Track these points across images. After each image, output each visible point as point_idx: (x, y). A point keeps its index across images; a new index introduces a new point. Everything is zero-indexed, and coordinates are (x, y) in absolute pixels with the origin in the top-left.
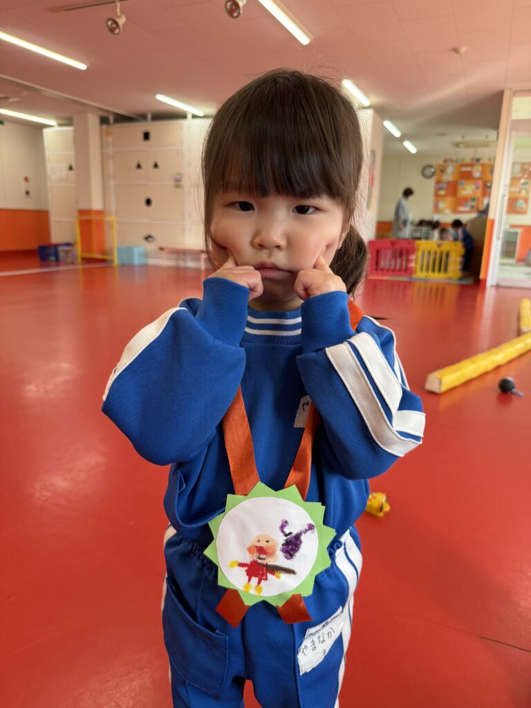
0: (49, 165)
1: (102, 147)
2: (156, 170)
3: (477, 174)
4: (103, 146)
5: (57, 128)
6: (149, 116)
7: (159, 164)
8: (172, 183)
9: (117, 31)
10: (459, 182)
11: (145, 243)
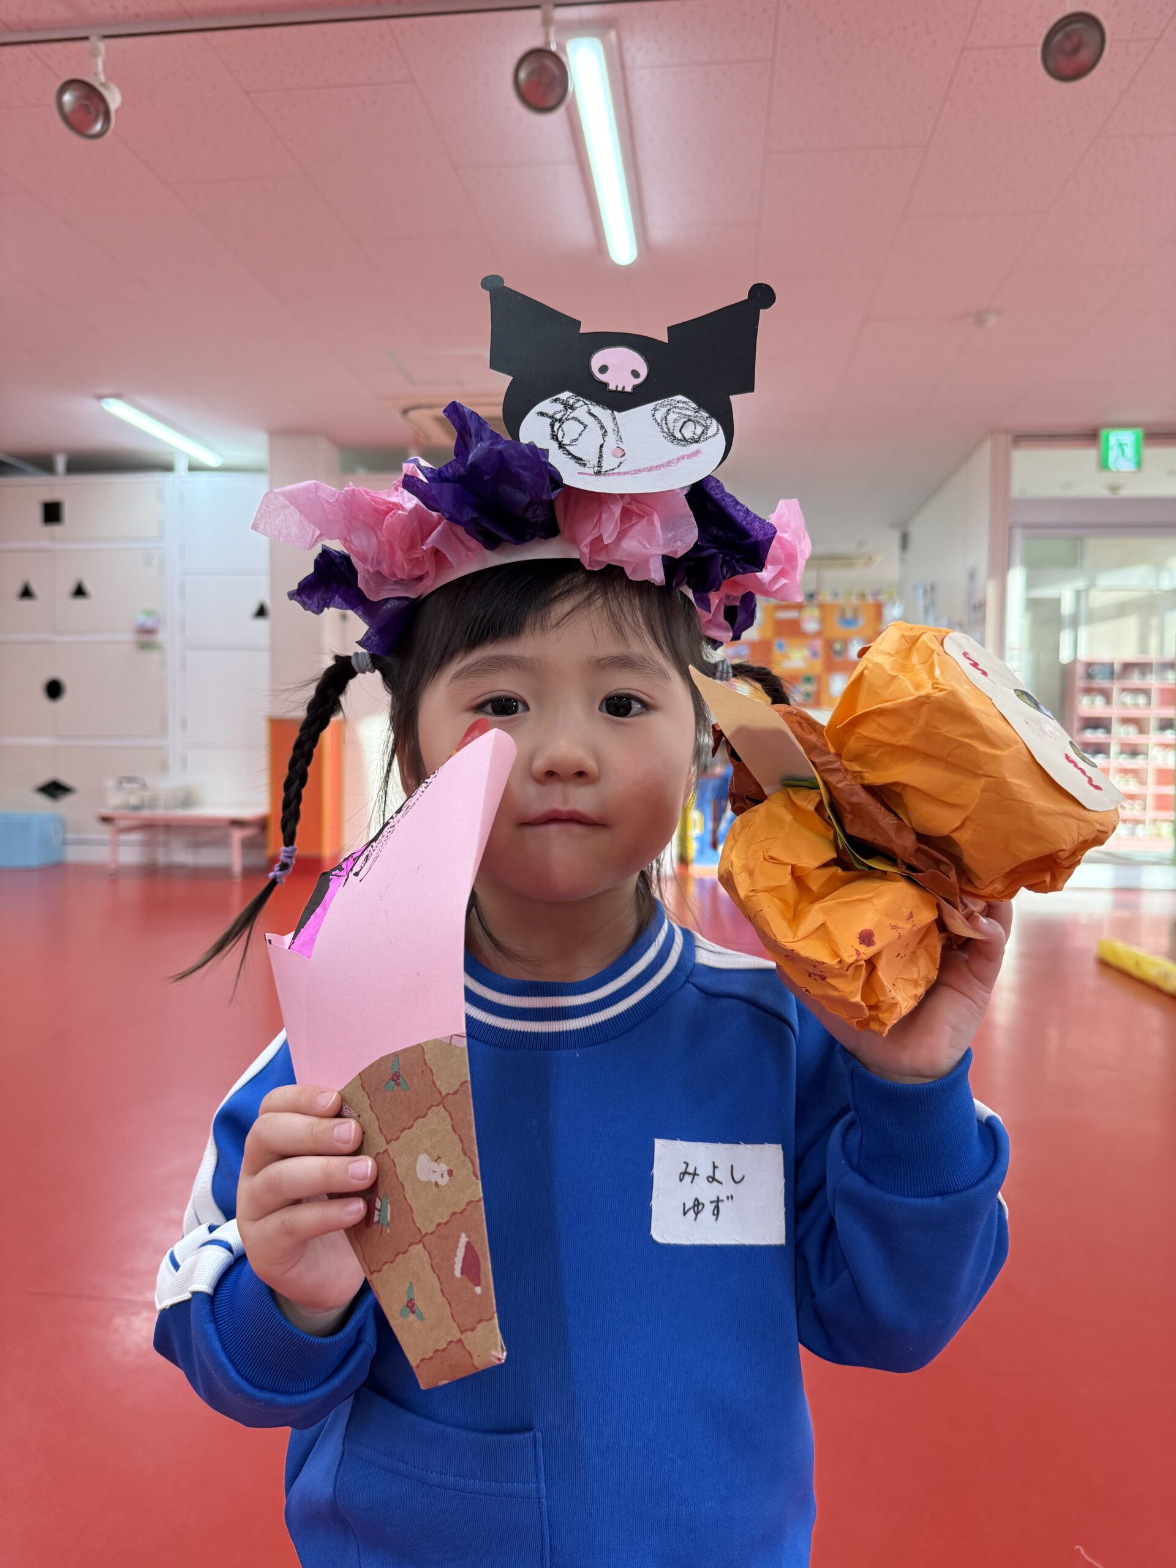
2: (80, 602)
3: (811, 625)
6: (61, 463)
7: (88, 587)
8: (129, 636)
9: (98, 127)
10: (776, 642)
11: (43, 801)
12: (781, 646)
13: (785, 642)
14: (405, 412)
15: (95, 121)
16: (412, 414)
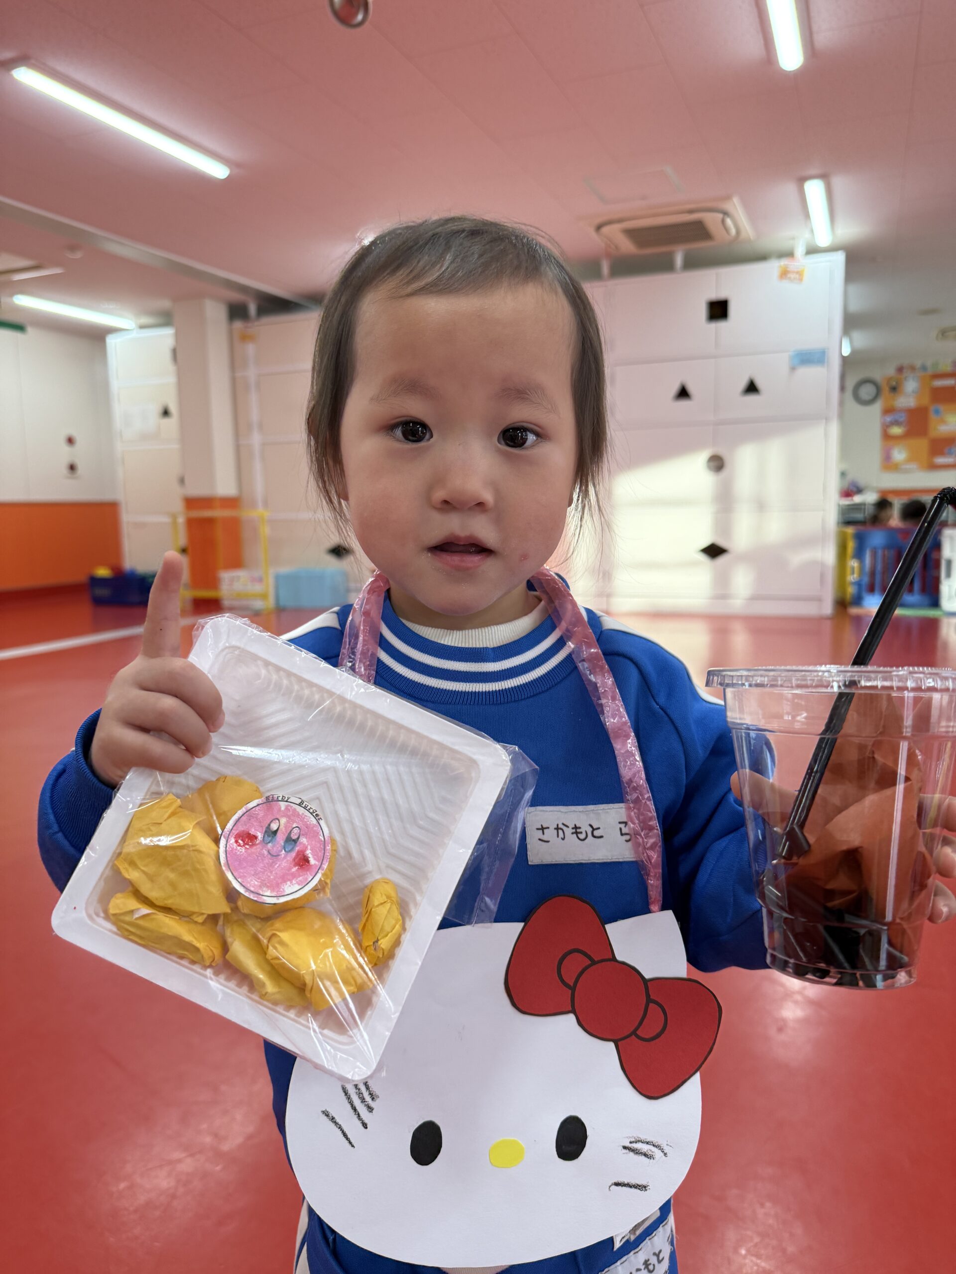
0: (118, 409)
1: (233, 366)
4: (235, 363)
5: (137, 334)
9: (360, 17)
10: (932, 408)
11: (332, 560)
12: (937, 412)
13: (941, 407)
14: (599, 228)
15: (356, 14)
16: (605, 230)
